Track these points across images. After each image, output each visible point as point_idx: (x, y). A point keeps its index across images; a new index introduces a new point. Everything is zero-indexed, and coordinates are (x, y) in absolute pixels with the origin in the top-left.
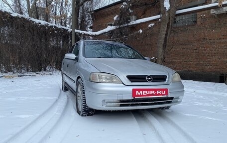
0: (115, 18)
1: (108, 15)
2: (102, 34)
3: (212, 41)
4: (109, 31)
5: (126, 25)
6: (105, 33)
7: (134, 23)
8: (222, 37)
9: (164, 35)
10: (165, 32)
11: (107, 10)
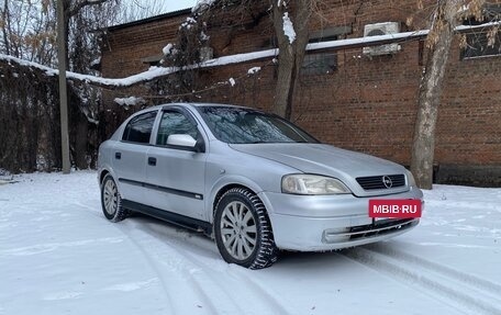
0: (166, 50)
1: (142, 41)
2: (138, 84)
3: (366, 105)
4: (154, 78)
5: (197, 66)
6: (144, 82)
7: (215, 64)
8: (384, 98)
9: (287, 92)
10: (288, 86)
11: (140, 29)
